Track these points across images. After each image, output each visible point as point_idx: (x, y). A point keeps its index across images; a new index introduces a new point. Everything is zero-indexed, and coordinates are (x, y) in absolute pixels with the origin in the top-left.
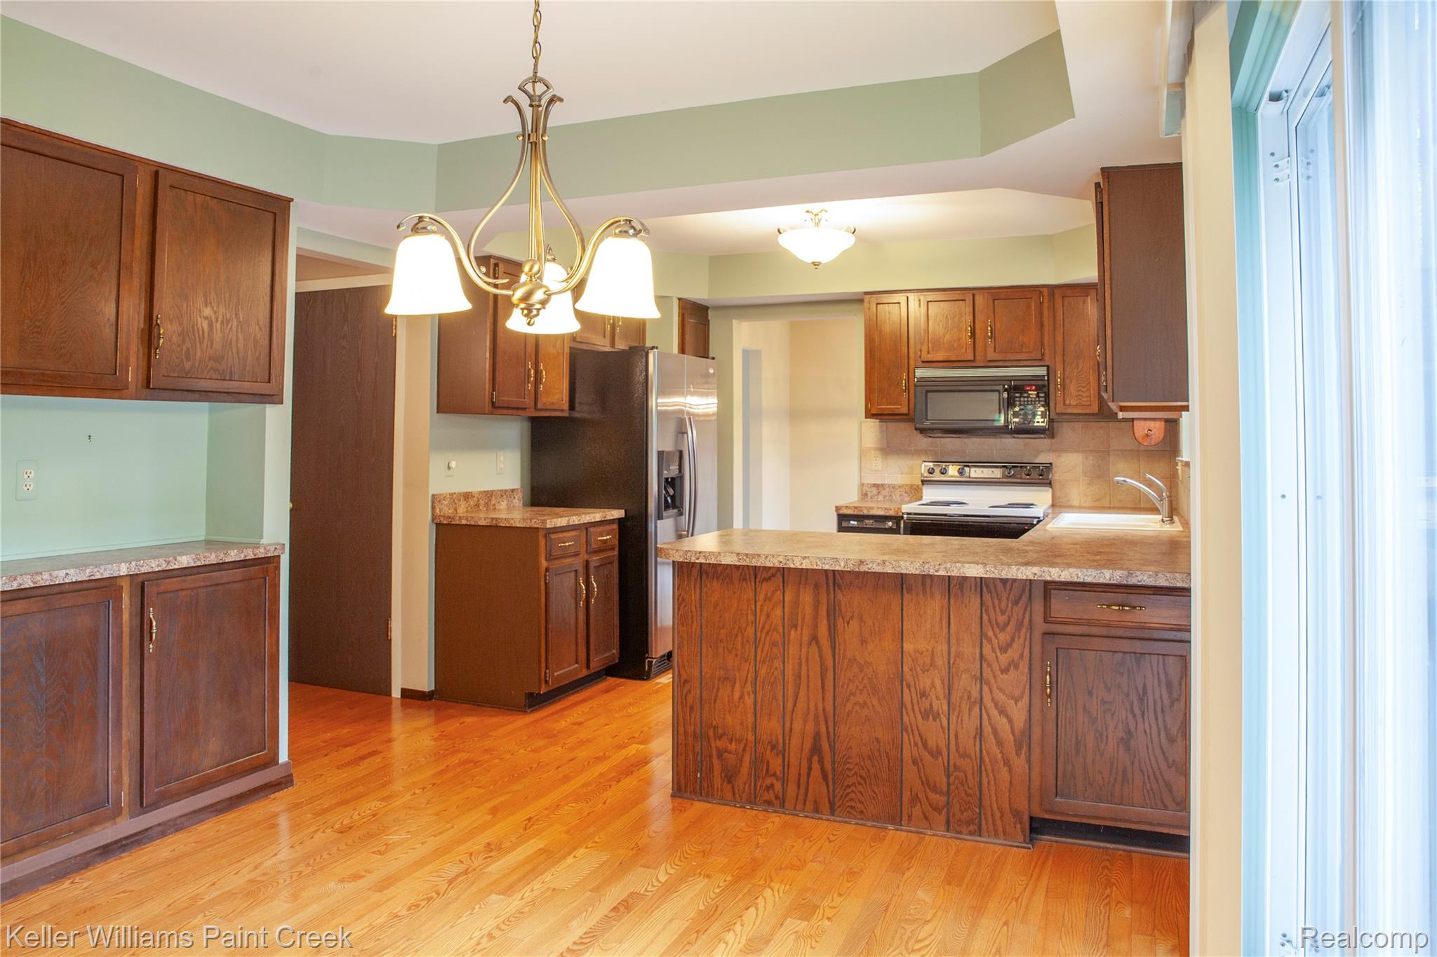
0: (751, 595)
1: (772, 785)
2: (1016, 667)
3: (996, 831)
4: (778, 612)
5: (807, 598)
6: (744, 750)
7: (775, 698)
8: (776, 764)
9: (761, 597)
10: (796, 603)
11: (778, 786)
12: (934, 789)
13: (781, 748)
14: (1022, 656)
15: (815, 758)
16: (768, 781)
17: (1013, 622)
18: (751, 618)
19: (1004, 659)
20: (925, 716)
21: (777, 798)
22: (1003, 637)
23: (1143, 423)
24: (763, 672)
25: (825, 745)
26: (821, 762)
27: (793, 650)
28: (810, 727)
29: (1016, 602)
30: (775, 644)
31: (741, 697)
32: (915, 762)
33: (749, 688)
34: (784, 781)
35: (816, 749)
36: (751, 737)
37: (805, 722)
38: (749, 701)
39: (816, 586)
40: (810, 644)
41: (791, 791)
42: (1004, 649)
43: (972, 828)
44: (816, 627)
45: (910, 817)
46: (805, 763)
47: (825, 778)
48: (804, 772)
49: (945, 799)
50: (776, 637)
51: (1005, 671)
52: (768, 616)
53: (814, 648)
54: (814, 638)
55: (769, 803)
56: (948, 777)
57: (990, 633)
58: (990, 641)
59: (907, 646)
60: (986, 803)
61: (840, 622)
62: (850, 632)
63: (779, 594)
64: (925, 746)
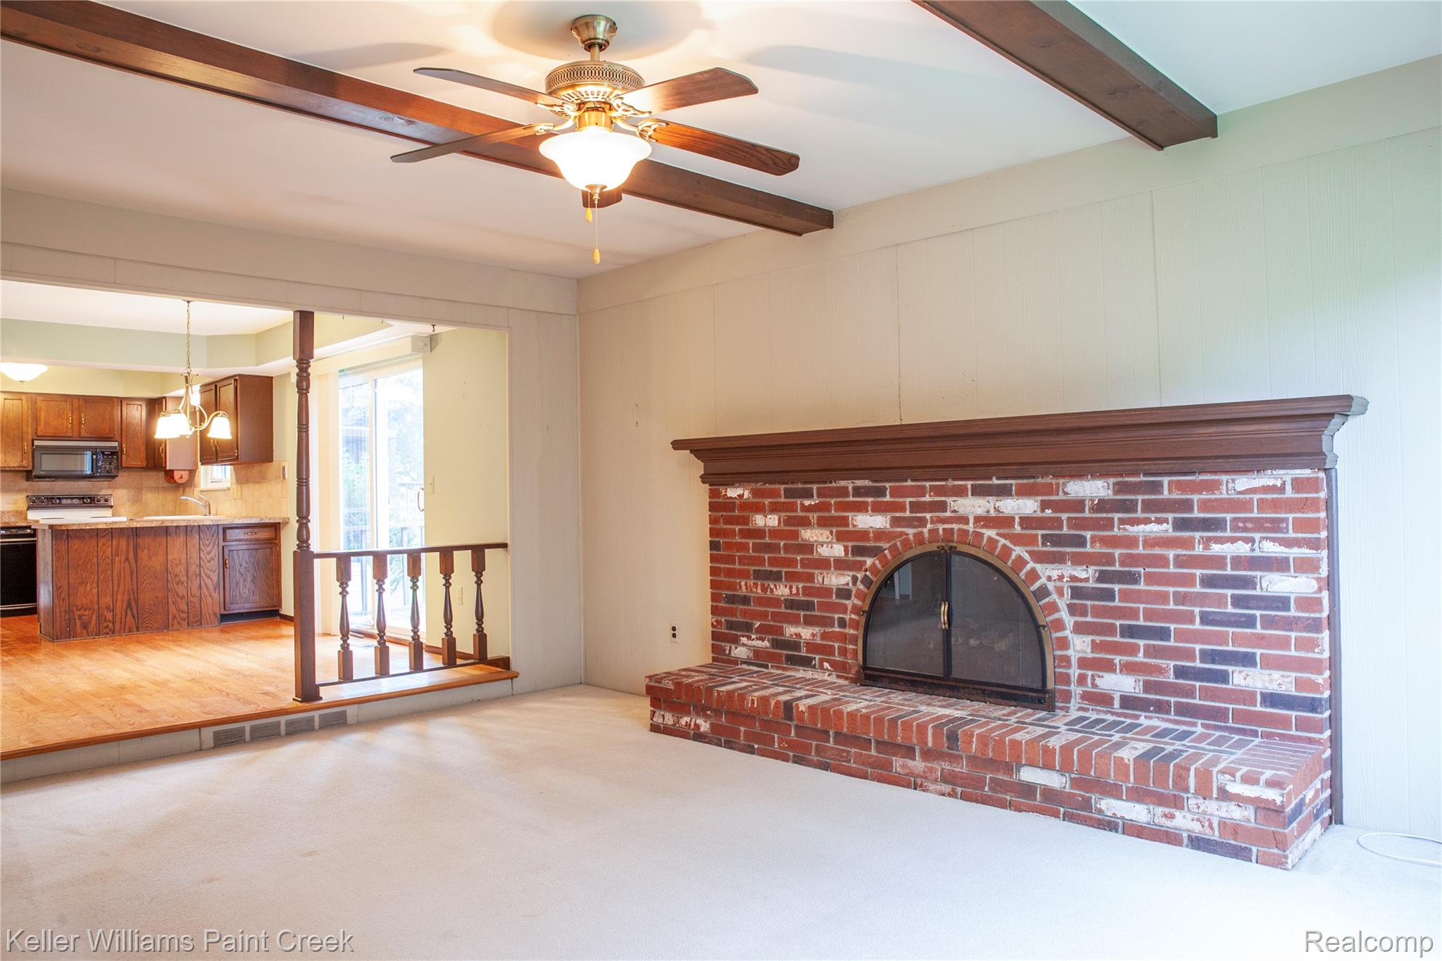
0: (96, 544)
1: (108, 625)
2: (213, 560)
3: (208, 623)
4: (109, 549)
5: (123, 543)
6: (93, 613)
7: (108, 587)
8: (110, 616)
9: (100, 544)
10: (118, 546)
11: (111, 625)
12: (183, 612)
13: (111, 608)
14: (215, 555)
15: (129, 610)
16: (106, 624)
17: (212, 543)
18: (95, 554)
19: (209, 557)
20: (177, 584)
21: (110, 630)
22: (208, 549)
23: (178, 472)
24: (102, 577)
25: (133, 603)
26: (132, 611)
27: (117, 566)
28: (126, 597)
29: (213, 536)
30: (108, 564)
31: (91, 589)
32: (174, 603)
33: (95, 585)
34: (113, 623)
35: (129, 605)
36: (96, 606)
37: (123, 595)
38: (95, 591)
39: (128, 537)
40: (125, 561)
41: (117, 626)
42: (208, 554)
43: (198, 623)
44: (128, 554)
45: (172, 625)
46: (124, 613)
47: (134, 617)
48: (124, 616)
49: (186, 615)
50: (109, 561)
51: (209, 562)
52: (104, 552)
53: (127, 563)
54: (127, 559)
55: (107, 634)
56: (188, 605)
57: (203, 548)
58: (203, 551)
59: (169, 557)
60: (203, 612)
61: (139, 551)
62: (143, 555)
63: (110, 543)
64: (177, 595)
